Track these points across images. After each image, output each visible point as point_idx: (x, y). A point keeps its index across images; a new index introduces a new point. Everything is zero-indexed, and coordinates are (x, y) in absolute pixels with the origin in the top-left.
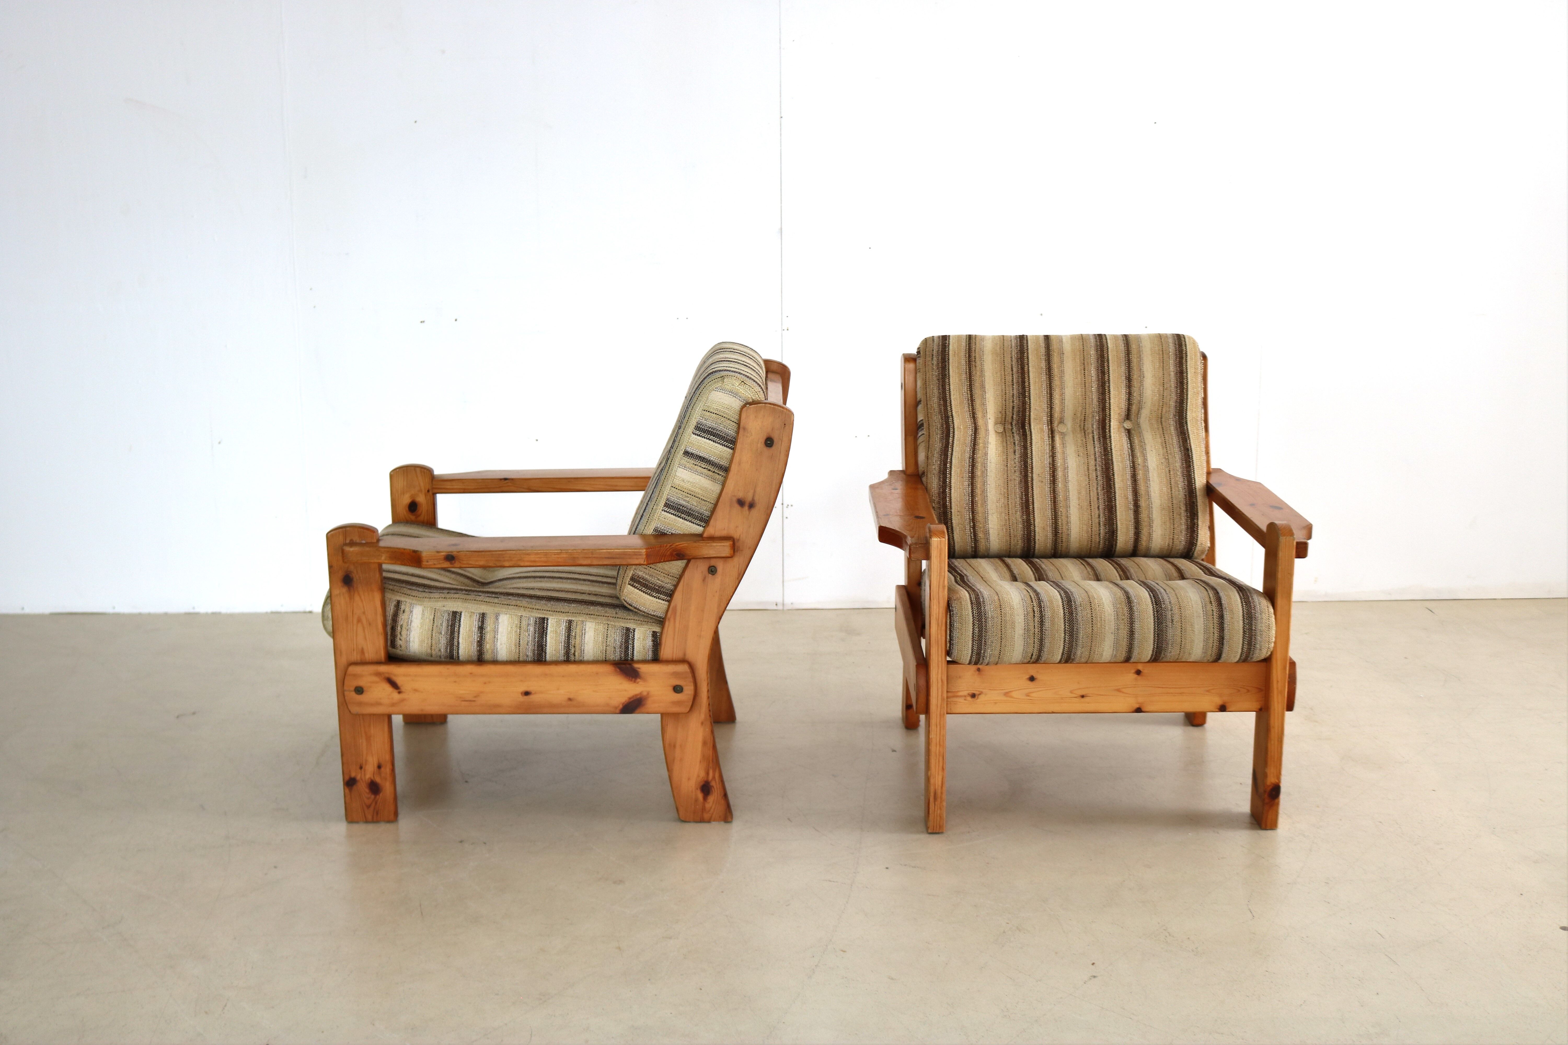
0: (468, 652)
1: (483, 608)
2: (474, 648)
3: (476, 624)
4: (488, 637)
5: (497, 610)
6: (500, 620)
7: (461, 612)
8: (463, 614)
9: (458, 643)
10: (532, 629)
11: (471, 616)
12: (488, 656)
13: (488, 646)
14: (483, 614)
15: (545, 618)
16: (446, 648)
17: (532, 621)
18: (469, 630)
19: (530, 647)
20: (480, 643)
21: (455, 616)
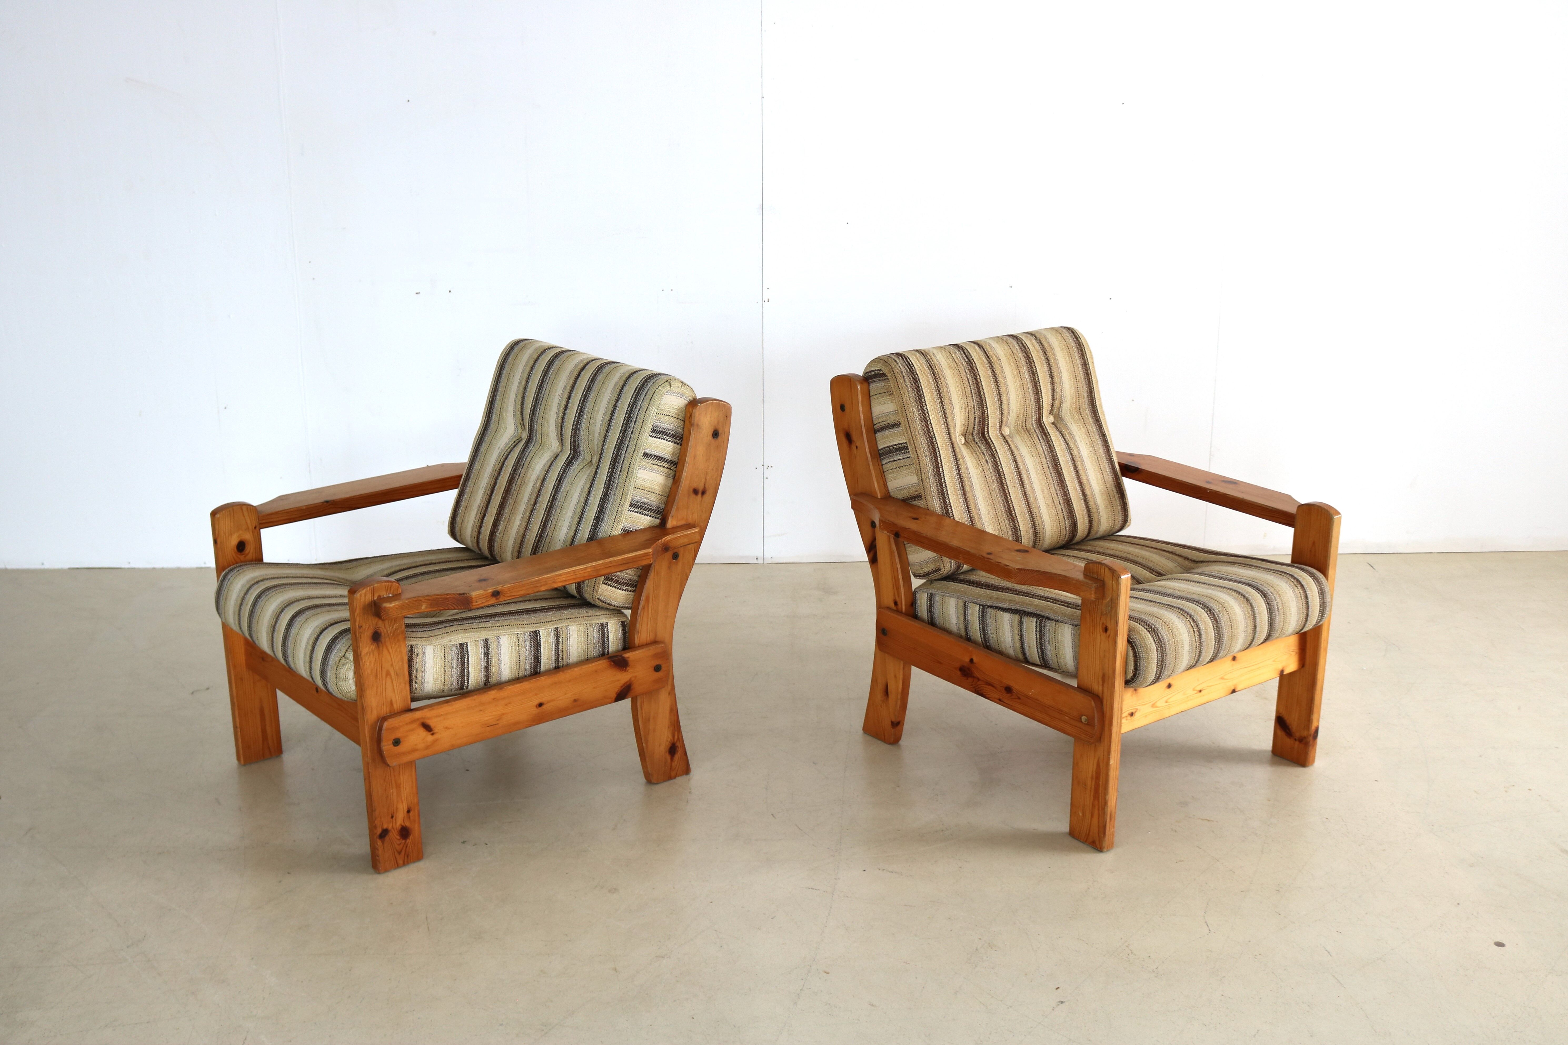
0: (477, 679)
1: (484, 635)
2: (482, 673)
3: (482, 651)
4: (493, 661)
5: (496, 632)
6: (501, 643)
7: (467, 643)
8: (468, 644)
9: (469, 673)
10: (528, 643)
11: (476, 644)
12: (493, 679)
13: (493, 670)
14: (486, 640)
15: (536, 631)
16: (458, 681)
17: (527, 637)
18: (477, 659)
19: (528, 661)
20: (487, 668)
21: (463, 647)
